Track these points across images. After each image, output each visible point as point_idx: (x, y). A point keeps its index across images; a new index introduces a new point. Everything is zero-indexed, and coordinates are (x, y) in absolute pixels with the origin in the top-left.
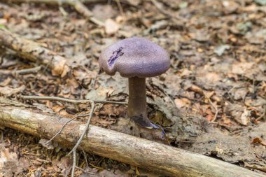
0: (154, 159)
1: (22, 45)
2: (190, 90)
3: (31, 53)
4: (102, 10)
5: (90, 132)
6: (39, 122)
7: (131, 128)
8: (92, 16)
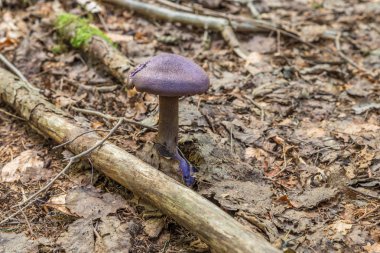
0: (142, 183)
1: (112, 59)
2: (272, 140)
3: (117, 69)
4: (261, 43)
5: (103, 148)
6: (66, 131)
7: (152, 156)
8: (237, 47)
